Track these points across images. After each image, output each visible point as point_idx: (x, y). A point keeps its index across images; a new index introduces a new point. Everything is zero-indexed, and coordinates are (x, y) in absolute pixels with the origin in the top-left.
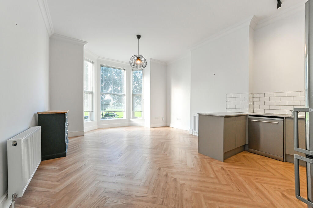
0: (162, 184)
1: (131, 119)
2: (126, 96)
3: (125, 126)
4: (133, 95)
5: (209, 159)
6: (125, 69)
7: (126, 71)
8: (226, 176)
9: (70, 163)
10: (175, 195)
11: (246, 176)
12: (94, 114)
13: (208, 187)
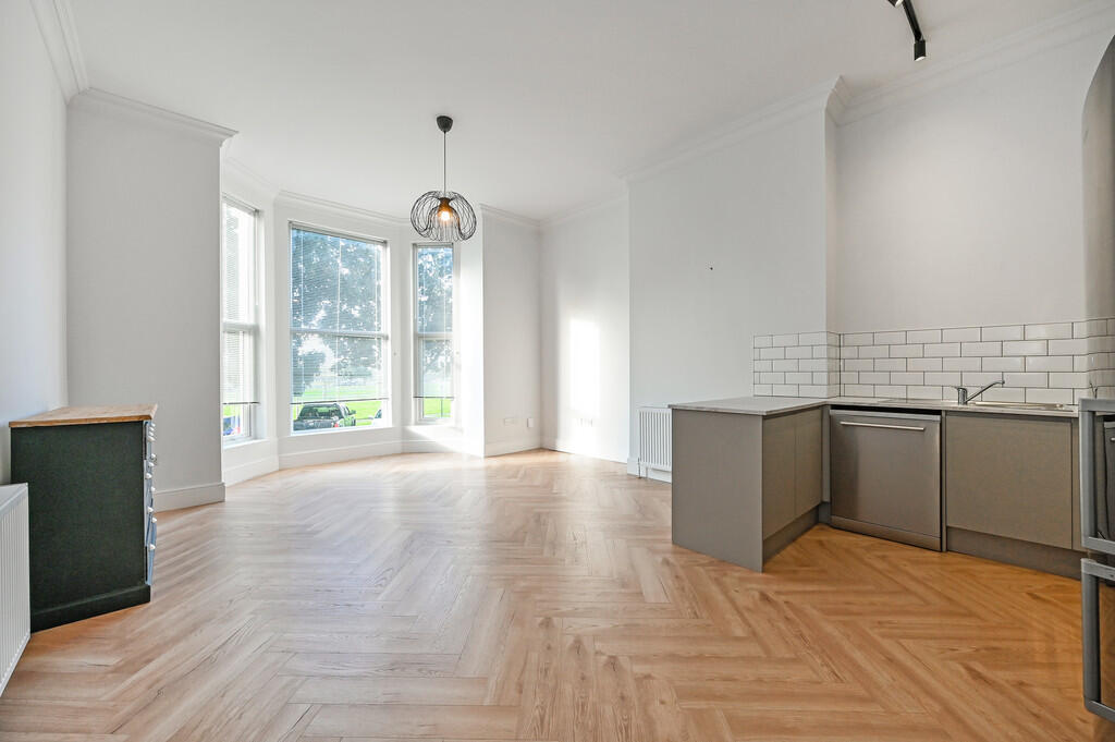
0: (568, 688)
1: (414, 429)
2: (389, 342)
3: (386, 456)
4: (418, 337)
5: (711, 564)
6: (385, 242)
7: (389, 249)
8: (782, 626)
9: (172, 633)
10: (626, 728)
11: (847, 618)
12: (266, 412)
13: (735, 680)
